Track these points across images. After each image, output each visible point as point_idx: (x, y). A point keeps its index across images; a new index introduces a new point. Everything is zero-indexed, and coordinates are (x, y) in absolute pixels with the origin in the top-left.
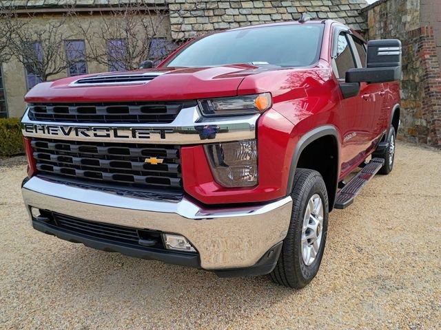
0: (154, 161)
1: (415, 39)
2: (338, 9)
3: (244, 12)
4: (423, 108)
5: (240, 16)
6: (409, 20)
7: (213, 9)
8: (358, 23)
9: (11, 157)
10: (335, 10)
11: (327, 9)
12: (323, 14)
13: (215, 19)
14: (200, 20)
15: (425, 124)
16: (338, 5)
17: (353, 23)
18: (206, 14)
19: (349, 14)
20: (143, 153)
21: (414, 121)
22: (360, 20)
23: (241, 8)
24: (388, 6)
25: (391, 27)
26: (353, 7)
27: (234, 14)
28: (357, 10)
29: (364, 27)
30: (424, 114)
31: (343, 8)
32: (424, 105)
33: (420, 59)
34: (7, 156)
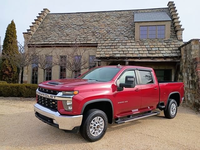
0: (54, 103)
1: (194, 62)
2: (169, 47)
3: (127, 47)
4: (198, 94)
5: (125, 49)
6: (193, 54)
7: (114, 46)
8: (177, 53)
9: (26, 98)
10: (168, 47)
11: (164, 46)
12: (161, 48)
13: (114, 50)
14: (108, 50)
15: (198, 102)
16: (169, 45)
17: (174, 53)
18: (111, 48)
19: (174, 49)
20: (52, 101)
21: (195, 100)
22: (178, 51)
23: (126, 45)
24: (187, 47)
25: (188, 56)
26: (176, 46)
27: (122, 48)
28: (178, 47)
29: (180, 55)
30: (198, 97)
31: (171, 46)
32: (198, 93)
33: (196, 72)
34: (25, 97)
